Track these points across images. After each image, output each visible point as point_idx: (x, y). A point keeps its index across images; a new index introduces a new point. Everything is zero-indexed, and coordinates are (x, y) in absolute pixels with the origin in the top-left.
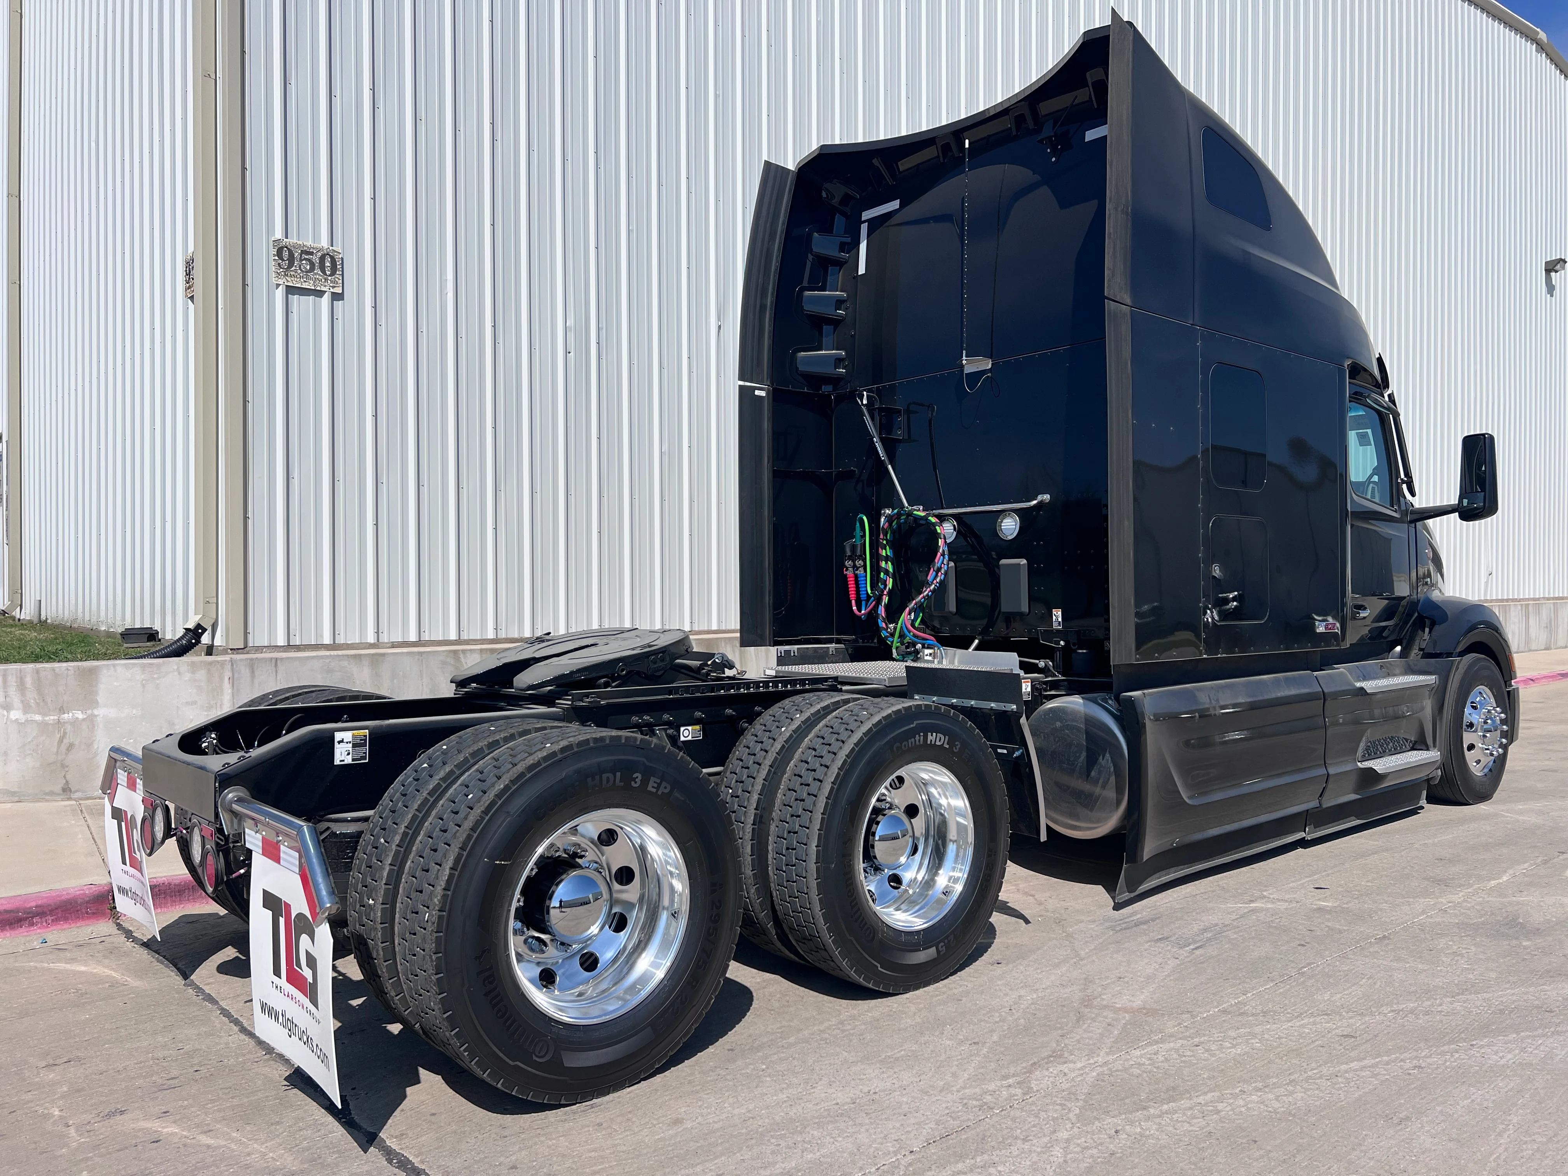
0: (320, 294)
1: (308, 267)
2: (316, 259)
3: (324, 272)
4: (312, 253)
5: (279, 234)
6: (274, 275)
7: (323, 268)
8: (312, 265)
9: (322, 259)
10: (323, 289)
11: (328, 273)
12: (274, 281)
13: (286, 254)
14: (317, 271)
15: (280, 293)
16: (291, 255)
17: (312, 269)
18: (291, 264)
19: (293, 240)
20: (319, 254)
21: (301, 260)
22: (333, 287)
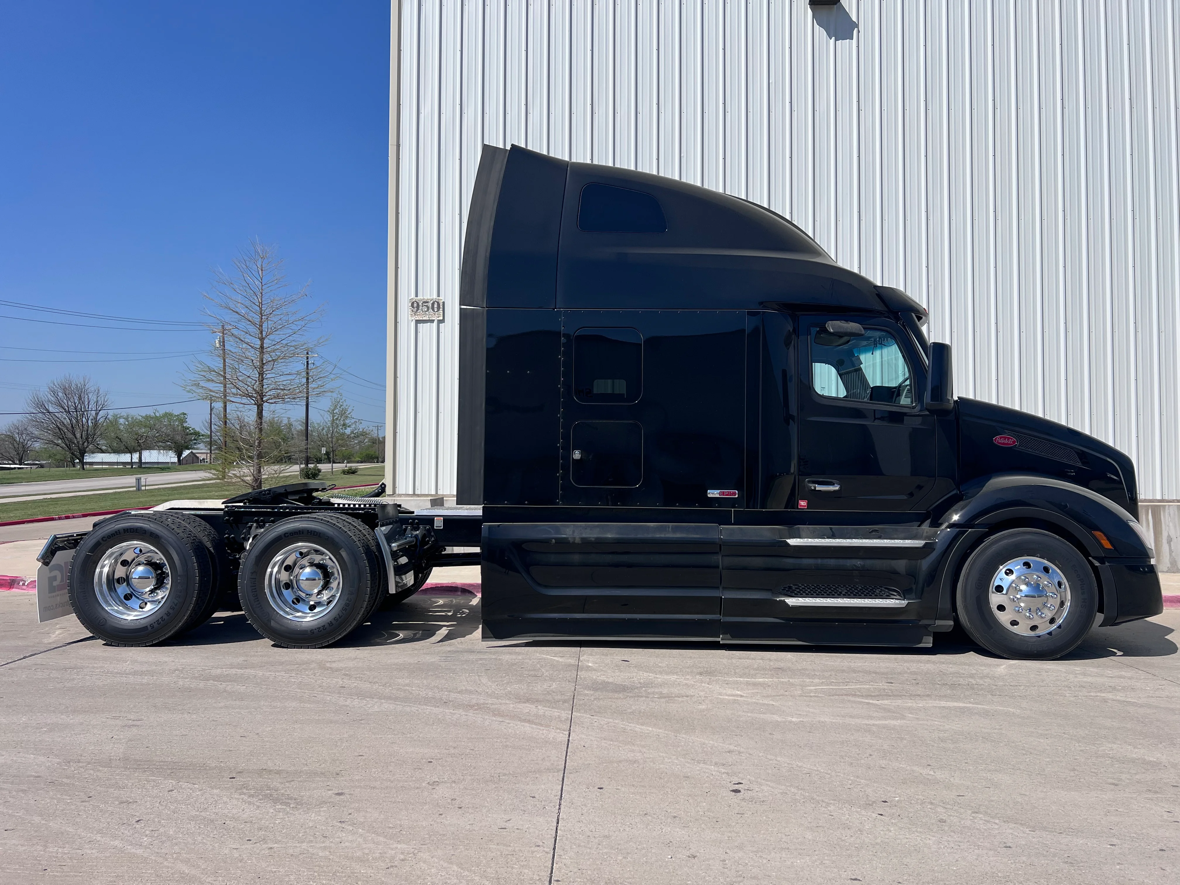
0: (432, 321)
1: (426, 310)
2: (430, 305)
3: (433, 310)
4: (428, 302)
5: (413, 296)
6: (410, 316)
7: (433, 309)
8: (428, 308)
9: (433, 304)
10: (433, 319)
11: (436, 310)
12: (410, 318)
13: (415, 305)
14: (431, 310)
15: (413, 324)
16: (418, 304)
17: (428, 310)
18: (418, 309)
19: (420, 297)
20: (432, 302)
21: (422, 306)
22: (438, 317)
